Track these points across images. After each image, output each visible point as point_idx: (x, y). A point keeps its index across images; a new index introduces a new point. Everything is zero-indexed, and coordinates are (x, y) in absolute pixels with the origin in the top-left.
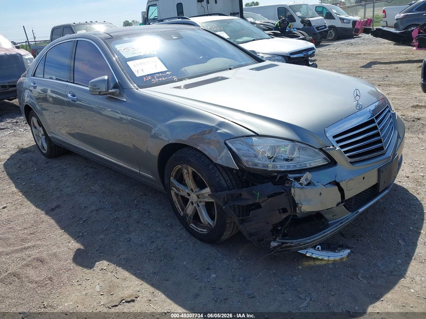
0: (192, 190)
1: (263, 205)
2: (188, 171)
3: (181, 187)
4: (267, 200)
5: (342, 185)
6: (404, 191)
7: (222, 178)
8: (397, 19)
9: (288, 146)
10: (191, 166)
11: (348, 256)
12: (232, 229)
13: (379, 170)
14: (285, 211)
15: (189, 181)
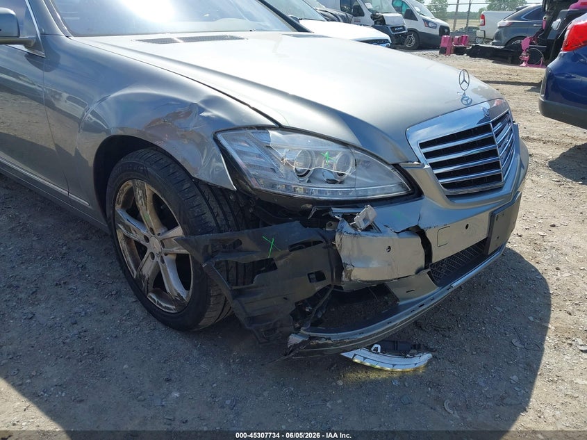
0: (152, 230)
1: (279, 263)
2: (144, 192)
3: (133, 223)
4: (288, 254)
5: (430, 235)
6: (517, 257)
7: (207, 210)
8: (500, 27)
9: (335, 155)
10: (150, 183)
11: (427, 366)
12: (221, 307)
13: (492, 216)
14: (320, 276)
15: (147, 213)
